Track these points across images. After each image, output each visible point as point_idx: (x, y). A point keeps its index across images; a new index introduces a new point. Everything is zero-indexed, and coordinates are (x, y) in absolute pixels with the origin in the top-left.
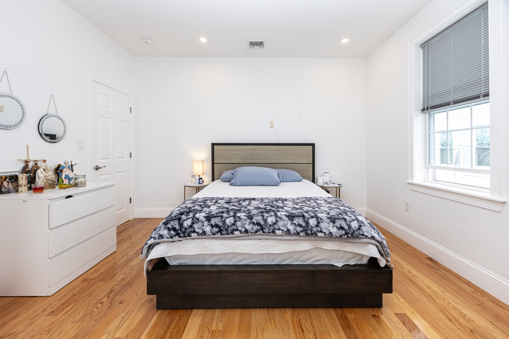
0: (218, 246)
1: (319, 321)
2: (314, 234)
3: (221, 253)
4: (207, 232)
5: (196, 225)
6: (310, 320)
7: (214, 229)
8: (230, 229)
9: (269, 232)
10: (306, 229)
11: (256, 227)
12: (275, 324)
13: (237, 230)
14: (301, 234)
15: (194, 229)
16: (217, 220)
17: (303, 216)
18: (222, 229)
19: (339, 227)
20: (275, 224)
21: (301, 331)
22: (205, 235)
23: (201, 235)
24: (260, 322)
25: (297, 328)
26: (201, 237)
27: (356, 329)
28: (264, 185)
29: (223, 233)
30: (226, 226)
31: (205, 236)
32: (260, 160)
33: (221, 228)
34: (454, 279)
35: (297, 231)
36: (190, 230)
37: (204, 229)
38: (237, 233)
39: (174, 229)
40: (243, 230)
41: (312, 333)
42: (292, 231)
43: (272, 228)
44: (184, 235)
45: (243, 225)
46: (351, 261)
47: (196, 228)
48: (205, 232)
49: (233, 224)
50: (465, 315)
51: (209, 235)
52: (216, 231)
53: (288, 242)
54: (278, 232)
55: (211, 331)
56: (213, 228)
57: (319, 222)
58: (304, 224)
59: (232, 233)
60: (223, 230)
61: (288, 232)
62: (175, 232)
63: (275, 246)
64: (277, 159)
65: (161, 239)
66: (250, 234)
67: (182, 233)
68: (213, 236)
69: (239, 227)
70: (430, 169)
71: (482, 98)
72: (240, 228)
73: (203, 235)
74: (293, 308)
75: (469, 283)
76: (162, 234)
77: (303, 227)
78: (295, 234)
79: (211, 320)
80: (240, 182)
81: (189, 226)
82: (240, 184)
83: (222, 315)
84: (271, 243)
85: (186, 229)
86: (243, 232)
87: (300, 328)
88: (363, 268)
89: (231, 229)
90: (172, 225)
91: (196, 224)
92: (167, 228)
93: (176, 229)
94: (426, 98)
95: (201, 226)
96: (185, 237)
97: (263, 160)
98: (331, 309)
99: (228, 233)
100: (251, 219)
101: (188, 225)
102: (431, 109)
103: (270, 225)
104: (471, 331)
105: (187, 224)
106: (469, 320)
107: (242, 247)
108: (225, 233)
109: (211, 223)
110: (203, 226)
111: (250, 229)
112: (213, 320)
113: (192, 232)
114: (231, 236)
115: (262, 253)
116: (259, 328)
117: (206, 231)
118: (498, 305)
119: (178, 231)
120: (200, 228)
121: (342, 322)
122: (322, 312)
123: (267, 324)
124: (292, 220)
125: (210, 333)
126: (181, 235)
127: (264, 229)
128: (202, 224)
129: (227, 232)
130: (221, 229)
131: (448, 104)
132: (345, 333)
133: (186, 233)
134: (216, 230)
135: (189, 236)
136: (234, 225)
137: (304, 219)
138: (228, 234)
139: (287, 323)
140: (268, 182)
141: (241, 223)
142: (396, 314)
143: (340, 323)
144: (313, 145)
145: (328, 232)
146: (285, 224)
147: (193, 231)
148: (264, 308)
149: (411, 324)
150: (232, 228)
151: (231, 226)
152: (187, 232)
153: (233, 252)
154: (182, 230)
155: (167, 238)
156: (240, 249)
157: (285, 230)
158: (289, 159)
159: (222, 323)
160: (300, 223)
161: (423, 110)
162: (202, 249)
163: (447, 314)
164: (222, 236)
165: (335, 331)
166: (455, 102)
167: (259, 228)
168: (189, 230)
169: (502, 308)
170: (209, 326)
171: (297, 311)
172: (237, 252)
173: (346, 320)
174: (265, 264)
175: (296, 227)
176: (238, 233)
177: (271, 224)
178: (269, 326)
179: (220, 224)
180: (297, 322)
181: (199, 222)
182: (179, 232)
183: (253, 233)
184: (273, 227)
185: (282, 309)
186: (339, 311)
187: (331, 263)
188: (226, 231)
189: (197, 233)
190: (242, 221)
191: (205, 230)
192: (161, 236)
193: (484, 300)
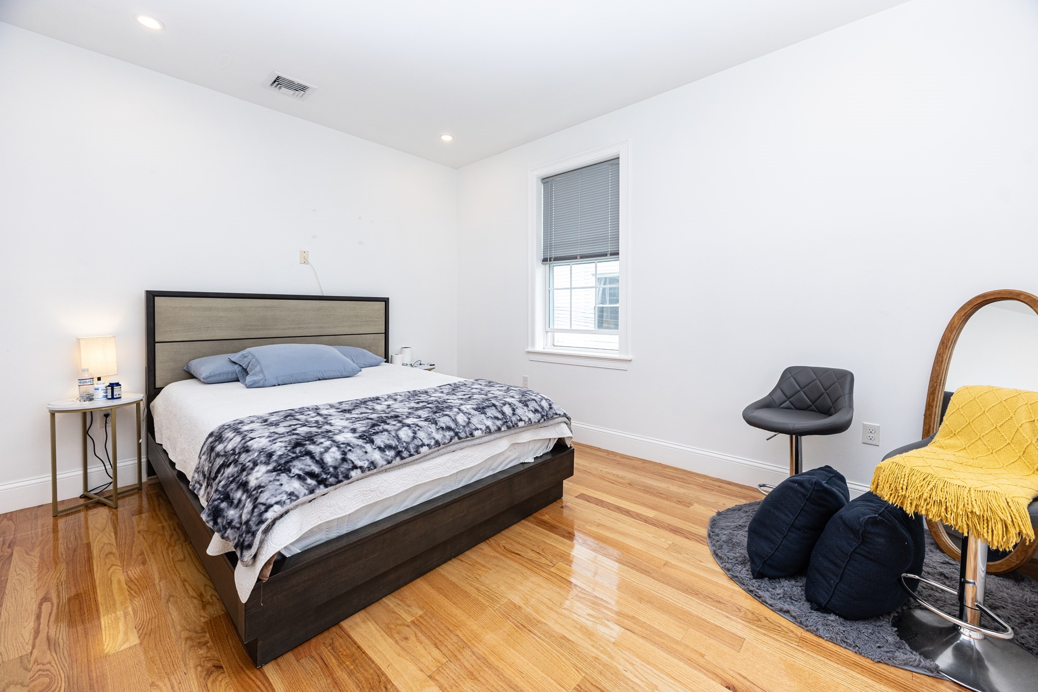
0: (393, 482)
1: (524, 537)
2: (515, 426)
3: (399, 492)
4: (377, 461)
5: (351, 455)
6: (515, 541)
7: (387, 453)
8: (412, 447)
9: (467, 437)
10: (505, 421)
11: (449, 434)
12: (485, 566)
13: (423, 445)
14: (503, 429)
15: (353, 463)
16: (384, 437)
17: (494, 405)
18: (400, 449)
19: (534, 410)
20: (469, 423)
21: (518, 556)
22: (375, 468)
23: (369, 469)
24: (464, 575)
25: (511, 556)
26: (368, 473)
27: (560, 525)
28: (327, 377)
29: (403, 455)
30: (405, 444)
31: (375, 471)
32: (285, 329)
33: (398, 448)
34: (588, 450)
35: (497, 426)
36: (346, 467)
37: (369, 459)
38: (424, 450)
39: (312, 475)
40: (433, 443)
41: (529, 551)
42: (493, 428)
43: (467, 429)
44: (336, 480)
45: (429, 435)
46: (539, 452)
47: (355, 460)
48: (375, 463)
49: (414, 438)
50: (618, 475)
51: (382, 466)
52: (391, 456)
53: (486, 445)
54: (477, 433)
55: (410, 624)
56: (385, 451)
57: (513, 408)
58: (500, 416)
59: (417, 452)
60: (401, 452)
61: (488, 431)
62: (313, 480)
63: (471, 456)
64: (322, 327)
65: (295, 500)
66: (442, 446)
67: (330, 477)
68: (389, 466)
69: (424, 441)
70: (549, 333)
71: (609, 256)
72: (426, 442)
73: (372, 469)
74: (484, 541)
75: (599, 449)
76: (292, 490)
77: (501, 420)
78: (496, 431)
79: (393, 615)
80: (277, 378)
81: (339, 461)
82: (275, 383)
83: (401, 601)
84: (467, 452)
85: (335, 468)
86: (433, 447)
87: (514, 554)
88: (549, 457)
89: (413, 445)
90: (301, 468)
91: (350, 453)
92: (296, 477)
93: (315, 473)
94: (547, 246)
95: (362, 454)
96: (340, 482)
97: (292, 331)
98: (523, 521)
99: (412, 453)
100: (436, 424)
101: (336, 460)
102: (554, 260)
103: (464, 427)
104: (630, 484)
105: (334, 458)
106: (622, 478)
107: (430, 471)
108: (407, 456)
109: (376, 444)
110: (366, 452)
111: (442, 439)
112: (394, 612)
113: (350, 469)
114: (417, 456)
115: (455, 472)
116: (470, 582)
117: (374, 461)
118: (628, 459)
119: (321, 475)
120: (362, 458)
121: (544, 527)
122: (517, 528)
123: (475, 572)
124: (485, 413)
125: (412, 627)
126: (332, 480)
127: (459, 434)
128: (363, 451)
129: (409, 453)
130: (397, 450)
131: (574, 258)
132: (555, 533)
133: (339, 475)
134: (390, 454)
135: (347, 477)
136: (416, 438)
137: (497, 408)
138: (411, 455)
139: (494, 558)
140: (335, 371)
141: (425, 432)
142: (576, 497)
143: (544, 528)
144: (386, 301)
145: (527, 419)
146: (480, 420)
147: (352, 467)
148: (450, 559)
149: (593, 499)
150: (414, 443)
151: (411, 441)
152: (342, 472)
153: (416, 484)
154: (328, 471)
155: (305, 495)
156: (427, 475)
157: (484, 428)
158: (343, 327)
159: (413, 607)
160: (495, 415)
161: (545, 260)
162: (364, 498)
163: (606, 479)
164: (404, 461)
165: (546, 537)
166: (582, 257)
167: (452, 433)
168: (343, 468)
169: (631, 460)
170: (399, 622)
171: (492, 541)
172: (423, 482)
173: (545, 522)
174: (450, 490)
175: (494, 421)
176: (426, 450)
177: (464, 424)
178: (480, 572)
179: (394, 443)
180: (503, 551)
181: (355, 449)
182: (324, 476)
183: (447, 444)
184: (469, 429)
185: (473, 549)
186: (531, 518)
187: (521, 462)
188: (408, 451)
189: (361, 467)
190: (425, 429)
191: (373, 459)
192: (292, 495)
193: (617, 458)
